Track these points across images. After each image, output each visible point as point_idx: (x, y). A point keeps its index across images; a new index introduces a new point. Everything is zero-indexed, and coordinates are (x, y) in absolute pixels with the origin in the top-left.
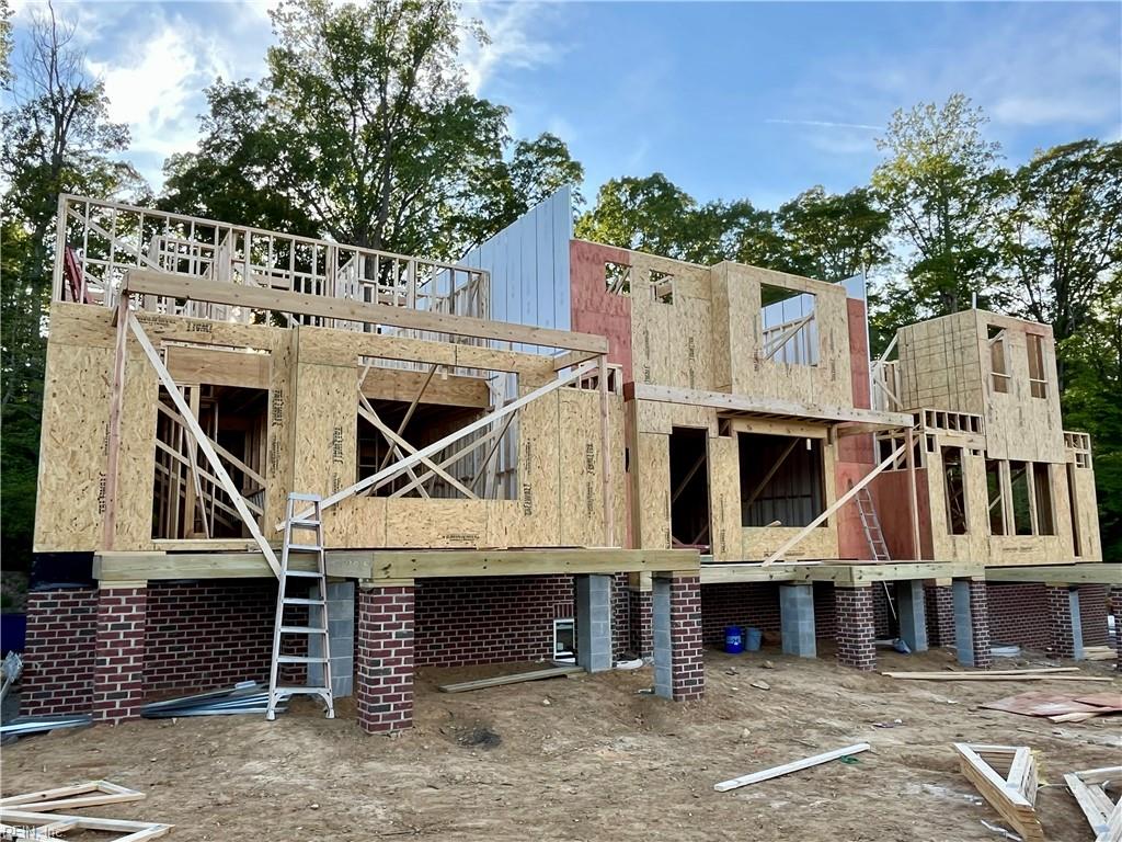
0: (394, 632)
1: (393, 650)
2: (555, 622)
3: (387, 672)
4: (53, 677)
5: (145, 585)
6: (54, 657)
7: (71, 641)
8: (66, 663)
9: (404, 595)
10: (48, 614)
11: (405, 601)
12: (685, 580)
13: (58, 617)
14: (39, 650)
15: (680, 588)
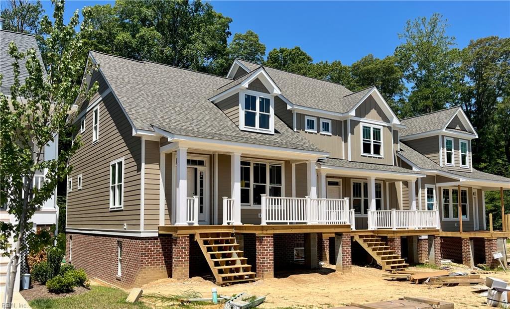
0: (268, 249)
1: (268, 254)
2: (295, 249)
3: (267, 260)
4: (149, 265)
5: (188, 236)
6: (149, 258)
7: (154, 253)
8: (152, 260)
9: (271, 238)
10: (147, 245)
11: (271, 240)
12: (346, 235)
13: (150, 246)
14: (145, 256)
15: (344, 237)
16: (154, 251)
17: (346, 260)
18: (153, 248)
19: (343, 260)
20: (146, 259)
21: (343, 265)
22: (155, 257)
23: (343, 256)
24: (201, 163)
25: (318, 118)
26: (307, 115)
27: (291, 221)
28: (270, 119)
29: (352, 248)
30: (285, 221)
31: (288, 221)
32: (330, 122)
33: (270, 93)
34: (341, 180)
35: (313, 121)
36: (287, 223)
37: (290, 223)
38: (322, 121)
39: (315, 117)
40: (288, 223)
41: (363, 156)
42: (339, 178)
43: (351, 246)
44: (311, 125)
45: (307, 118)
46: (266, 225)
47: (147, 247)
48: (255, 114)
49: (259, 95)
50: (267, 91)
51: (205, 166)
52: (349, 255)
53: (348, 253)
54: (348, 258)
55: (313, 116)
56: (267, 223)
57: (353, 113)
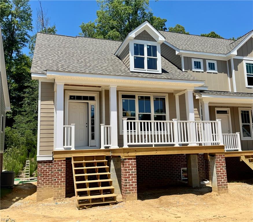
0: (131, 171)
1: (131, 176)
4: (45, 184)
5: (65, 159)
6: (44, 179)
7: (49, 174)
8: (47, 180)
9: (133, 160)
10: (43, 167)
11: (133, 162)
12: (220, 156)
13: (45, 168)
14: (41, 177)
15: (218, 158)
16: (49, 172)
17: (221, 181)
18: (48, 170)
19: (218, 181)
20: (42, 179)
21: (218, 186)
22: (50, 177)
23: (217, 176)
24: (92, 98)
25: (204, 60)
26: (193, 58)
27: (157, 143)
28: (157, 62)
29: (227, 169)
30: (150, 143)
31: (153, 143)
32: (215, 62)
33: (156, 41)
34: (229, 109)
35: (200, 62)
36: (152, 145)
37: (155, 145)
38: (207, 62)
39: (201, 59)
40: (154, 146)
41: (248, 88)
42: (227, 107)
43: (226, 166)
44: (198, 65)
45: (193, 60)
46: (128, 147)
47: (43, 169)
48: (143, 58)
49: (146, 44)
50: (153, 40)
51: (96, 101)
52: (225, 176)
53: (223, 174)
54: (224, 178)
55: (199, 58)
56: (128, 145)
57: (235, 53)
